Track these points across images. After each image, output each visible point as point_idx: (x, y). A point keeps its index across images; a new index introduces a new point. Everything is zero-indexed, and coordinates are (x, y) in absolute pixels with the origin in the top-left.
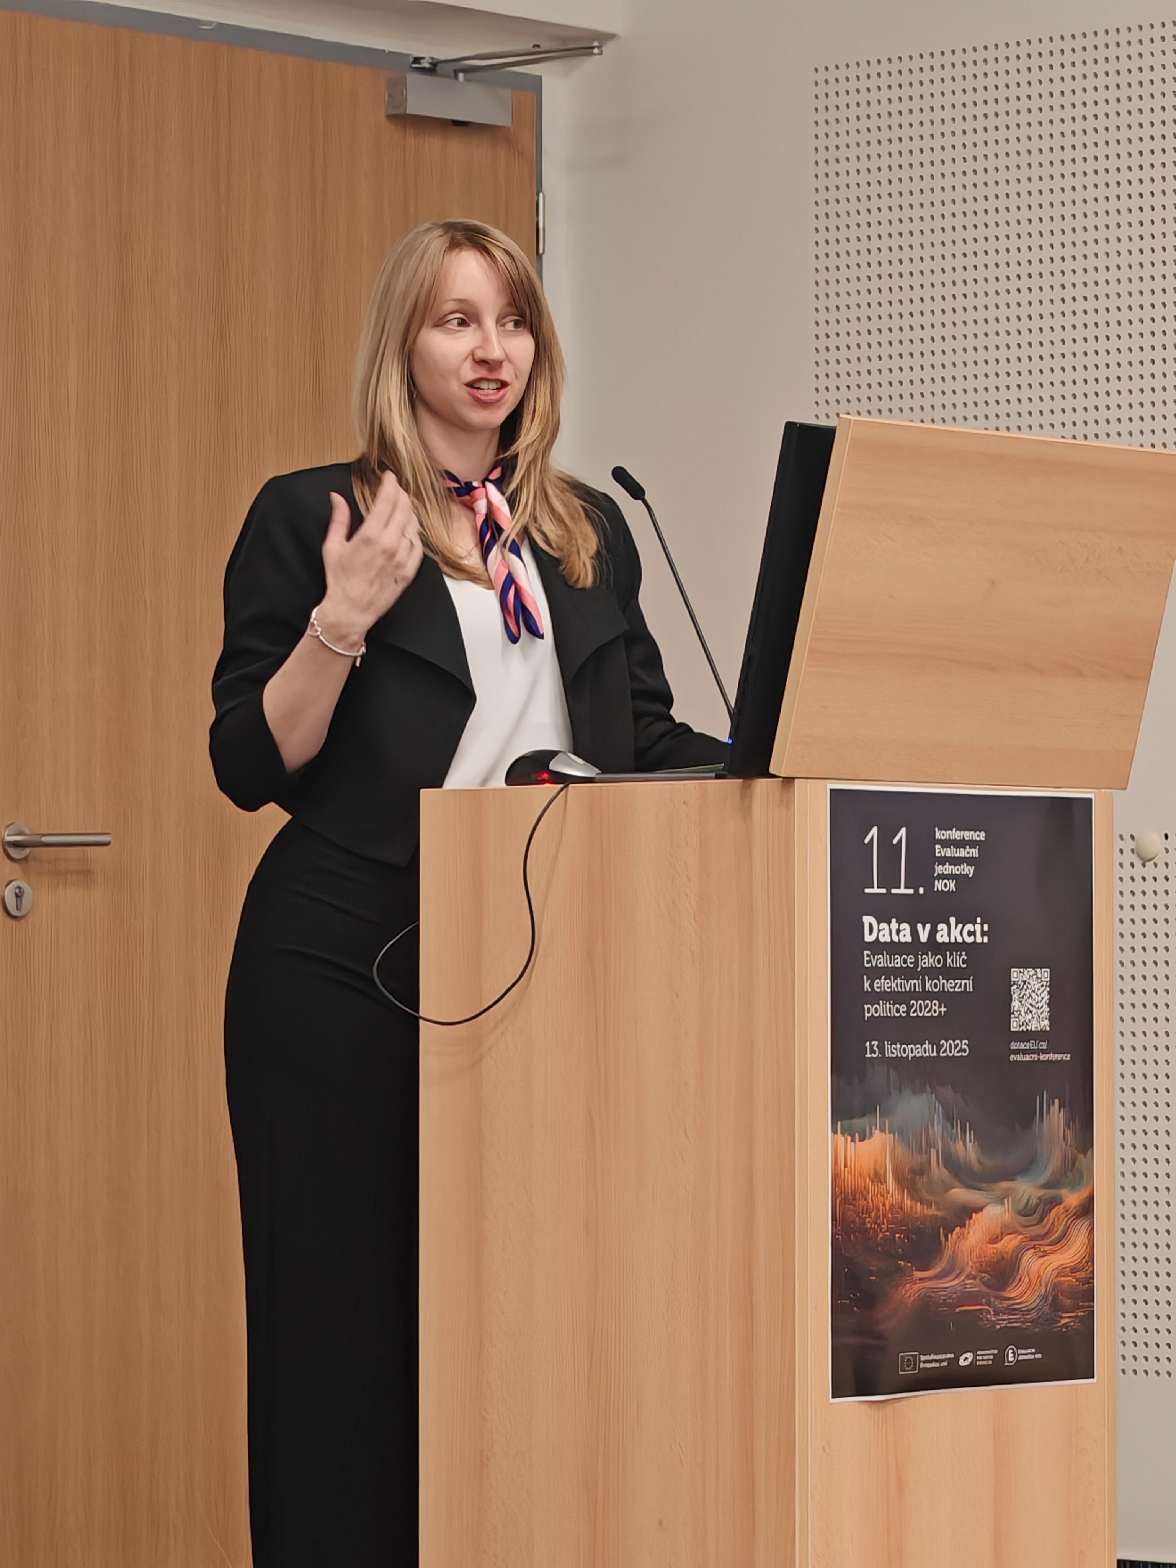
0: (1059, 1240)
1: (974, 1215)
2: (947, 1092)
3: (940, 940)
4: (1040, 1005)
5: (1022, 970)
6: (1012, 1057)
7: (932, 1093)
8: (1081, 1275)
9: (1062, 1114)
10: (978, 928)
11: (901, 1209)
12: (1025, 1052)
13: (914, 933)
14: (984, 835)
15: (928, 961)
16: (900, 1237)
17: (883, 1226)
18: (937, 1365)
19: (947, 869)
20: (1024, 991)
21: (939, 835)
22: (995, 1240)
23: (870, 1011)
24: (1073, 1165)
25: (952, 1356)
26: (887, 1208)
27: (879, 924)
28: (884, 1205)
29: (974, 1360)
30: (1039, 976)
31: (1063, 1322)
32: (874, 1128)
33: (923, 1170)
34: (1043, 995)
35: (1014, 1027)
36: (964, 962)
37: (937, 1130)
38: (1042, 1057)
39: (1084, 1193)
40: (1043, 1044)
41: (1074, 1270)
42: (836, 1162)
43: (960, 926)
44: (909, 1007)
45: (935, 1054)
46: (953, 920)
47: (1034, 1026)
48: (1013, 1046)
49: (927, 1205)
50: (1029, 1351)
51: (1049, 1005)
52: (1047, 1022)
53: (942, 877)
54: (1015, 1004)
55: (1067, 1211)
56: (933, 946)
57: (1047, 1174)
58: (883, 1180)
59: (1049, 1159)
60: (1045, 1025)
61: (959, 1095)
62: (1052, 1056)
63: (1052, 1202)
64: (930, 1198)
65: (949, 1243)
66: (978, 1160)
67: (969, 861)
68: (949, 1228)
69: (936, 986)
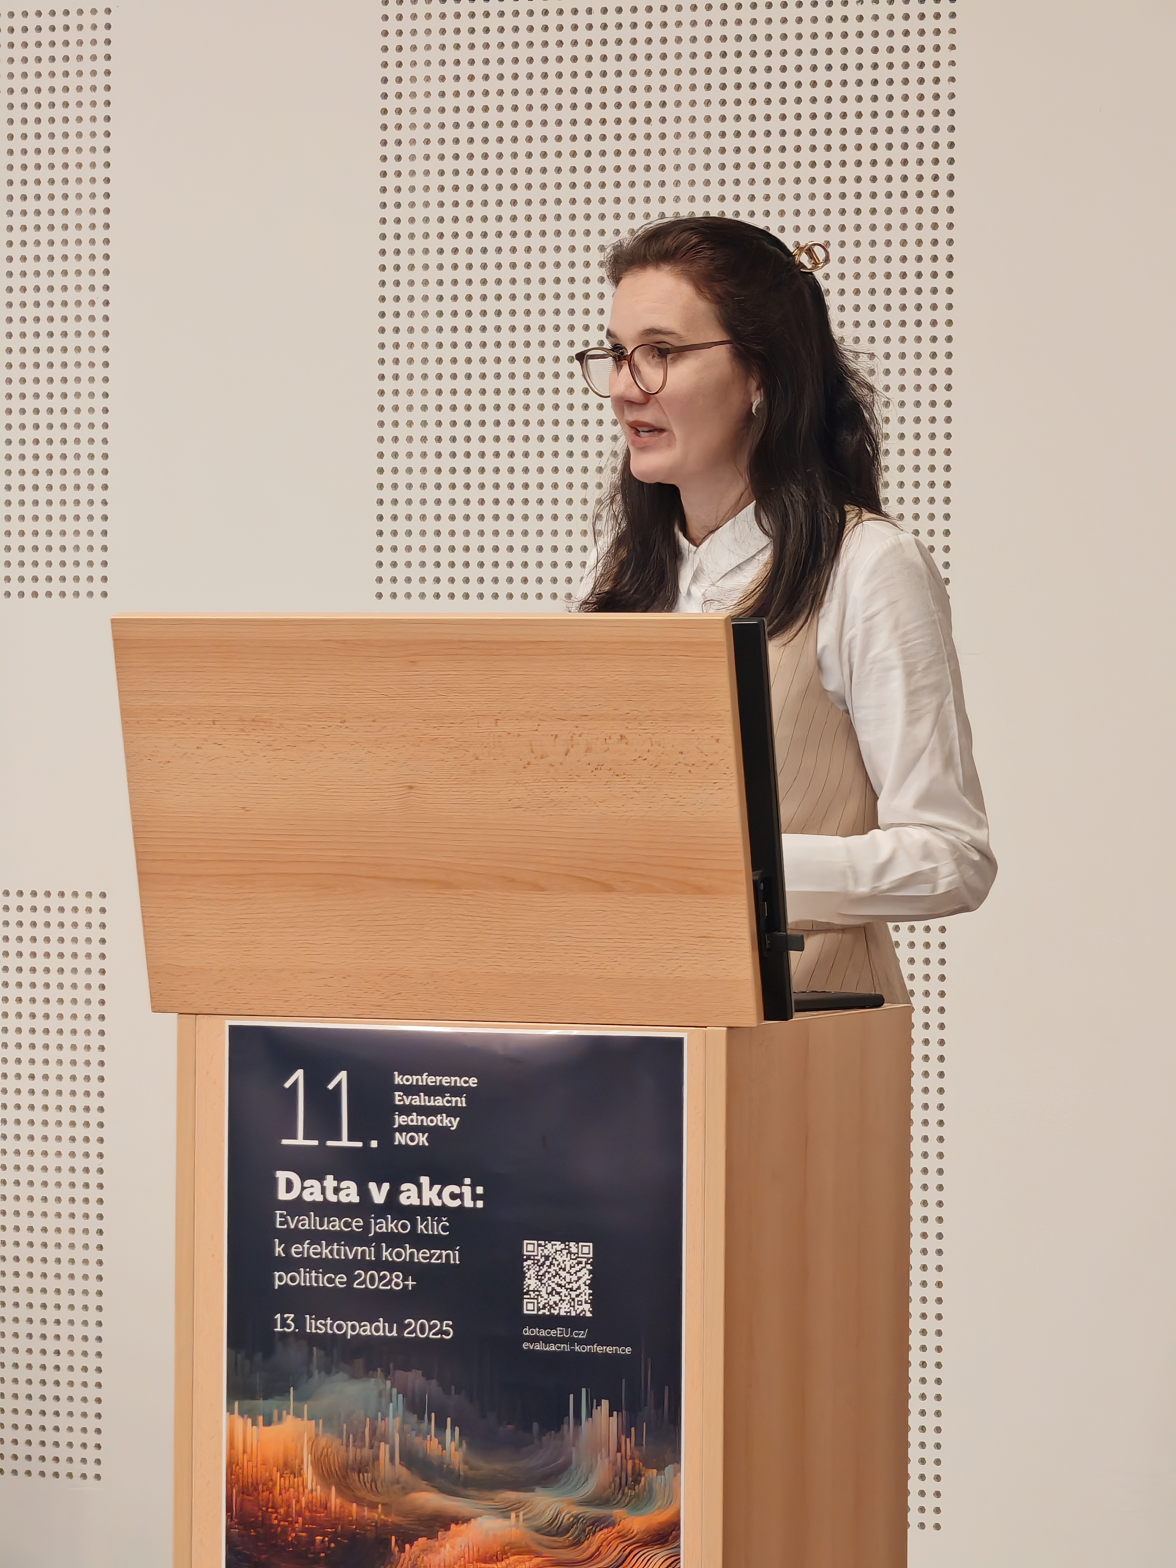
1: (453, 1526)
2: (415, 1378)
3: (403, 1200)
4: (571, 1285)
5: (542, 1243)
7: (386, 1378)
9: (614, 1420)
10: (467, 1191)
11: (326, 1508)
12: (547, 1340)
13: (364, 1192)
14: (476, 1081)
15: (388, 1225)
16: (323, 1541)
17: (297, 1525)
19: (415, 1119)
20: (545, 1268)
21: (398, 1080)
22: (491, 1559)
23: (282, 1279)
24: (637, 1481)
26: (303, 1505)
27: (303, 1180)
28: (298, 1501)
30: (574, 1250)
32: (284, 1412)
33: (362, 1466)
34: (579, 1274)
35: (529, 1308)
36: (444, 1228)
37: (393, 1423)
38: (579, 1348)
39: (662, 1516)
40: (582, 1335)
42: (231, 1446)
43: (437, 1187)
44: (352, 1278)
45: (394, 1334)
46: (425, 1180)
47: (563, 1309)
48: (527, 1332)
49: (368, 1506)
51: (589, 1286)
52: (587, 1307)
53: (403, 1129)
54: (531, 1282)
55: (623, 1536)
56: (392, 1207)
57: (588, 1489)
58: (298, 1473)
59: (591, 1470)
60: (586, 1309)
61: (434, 1382)
62: (599, 1349)
63: (598, 1523)
64: (375, 1499)
65: (405, 1556)
66: (466, 1463)
67: (451, 1112)
68: (407, 1538)
69: (399, 1255)
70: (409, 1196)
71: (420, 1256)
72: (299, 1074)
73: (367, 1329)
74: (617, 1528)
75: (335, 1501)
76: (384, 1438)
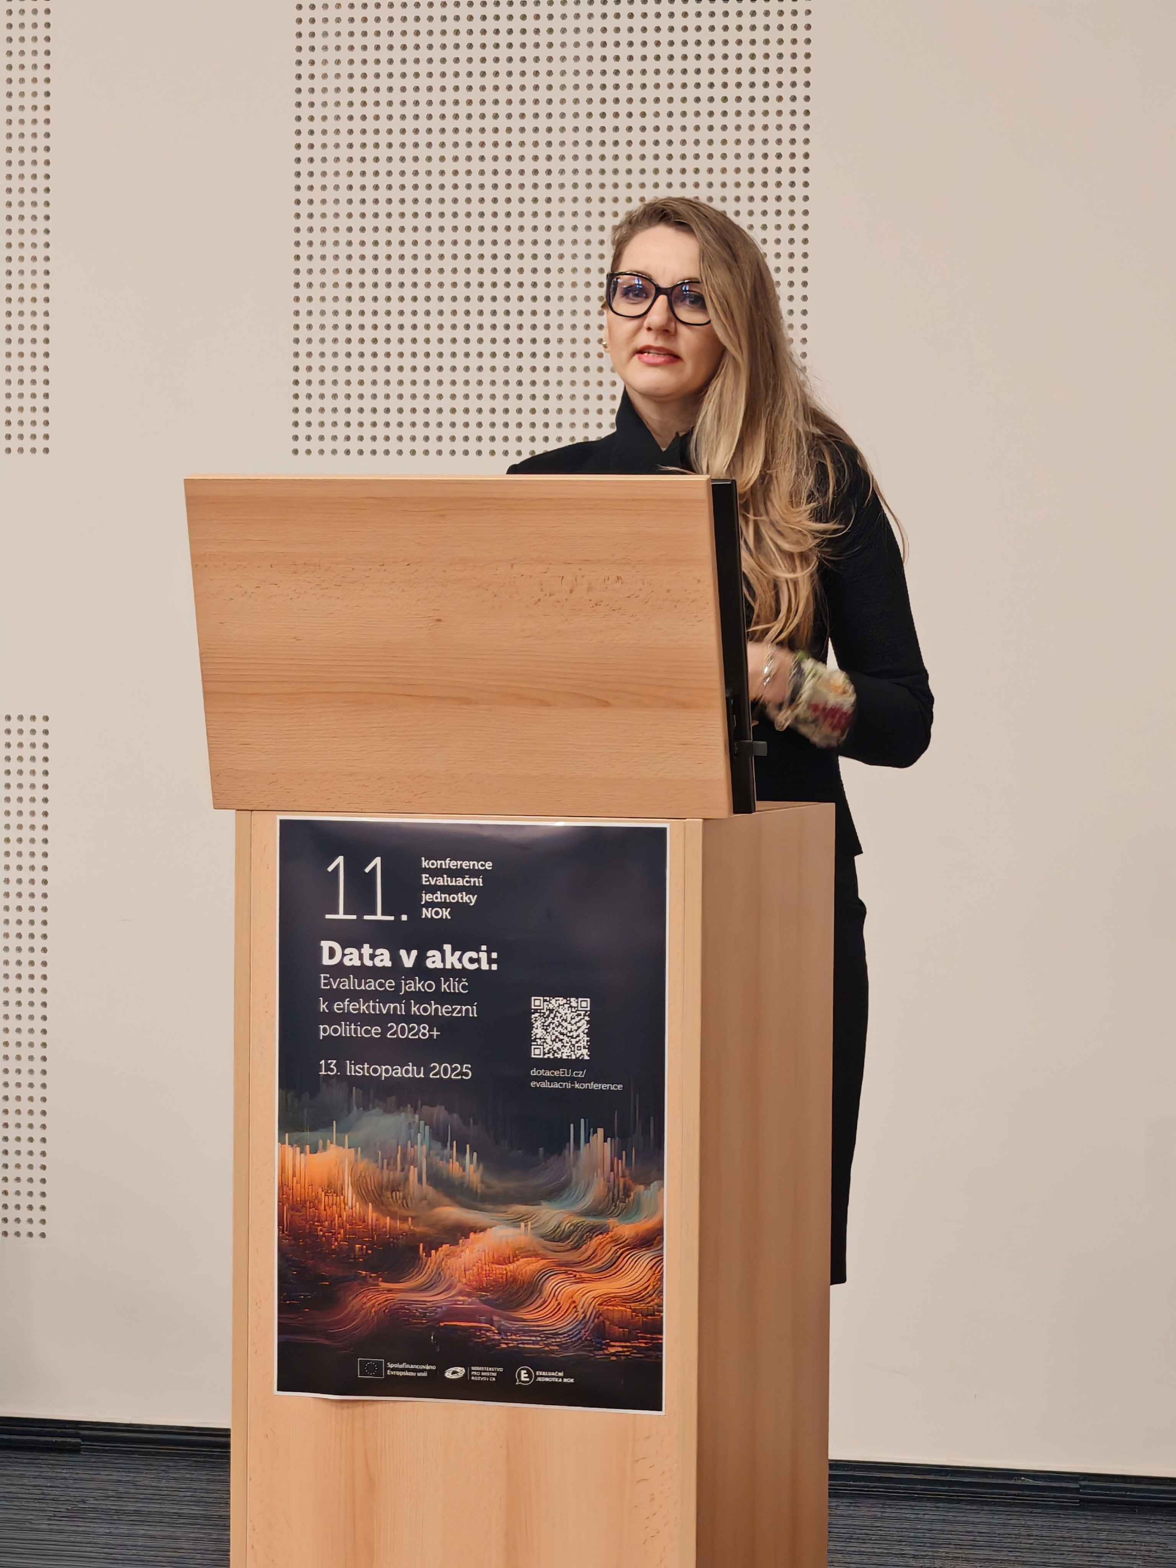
0: (600, 1270)
1: (472, 1235)
2: (439, 1112)
3: (429, 964)
4: (572, 1034)
5: (548, 999)
6: (533, 1084)
7: (415, 1113)
8: (641, 1306)
9: (608, 1145)
10: (483, 956)
11: (364, 1222)
12: (551, 1079)
13: (396, 958)
14: (491, 865)
15: (416, 985)
16: (361, 1249)
17: (339, 1236)
18: (412, 1374)
19: (439, 897)
20: (550, 1020)
21: (425, 864)
22: (508, 1261)
25: (433, 1368)
26: (345, 1219)
27: (343, 949)
28: (340, 1216)
29: (468, 1375)
30: (574, 1004)
31: (612, 1350)
32: (328, 1141)
34: (579, 1024)
35: (536, 1052)
36: (464, 987)
37: (420, 1150)
38: (579, 1086)
39: (651, 1224)
40: (581, 1074)
43: (458, 954)
44: (386, 1030)
45: (422, 1075)
46: (447, 948)
47: (565, 1054)
48: (534, 1072)
49: (400, 1220)
50: (553, 1374)
51: (587, 1034)
52: (585, 1051)
53: (430, 905)
54: (538, 1031)
55: (616, 1240)
56: (420, 970)
57: (587, 1202)
58: (339, 1192)
59: (588, 1186)
60: (585, 1054)
61: (455, 1115)
62: (595, 1086)
63: (595, 1230)
64: (405, 1213)
65: (431, 1260)
66: (482, 1182)
67: (470, 890)
68: (433, 1245)
69: (425, 1010)
70: (434, 960)
71: (443, 1011)
72: (340, 860)
73: (399, 1072)
74: (610, 1234)
75: (371, 1214)
76: (414, 1162)
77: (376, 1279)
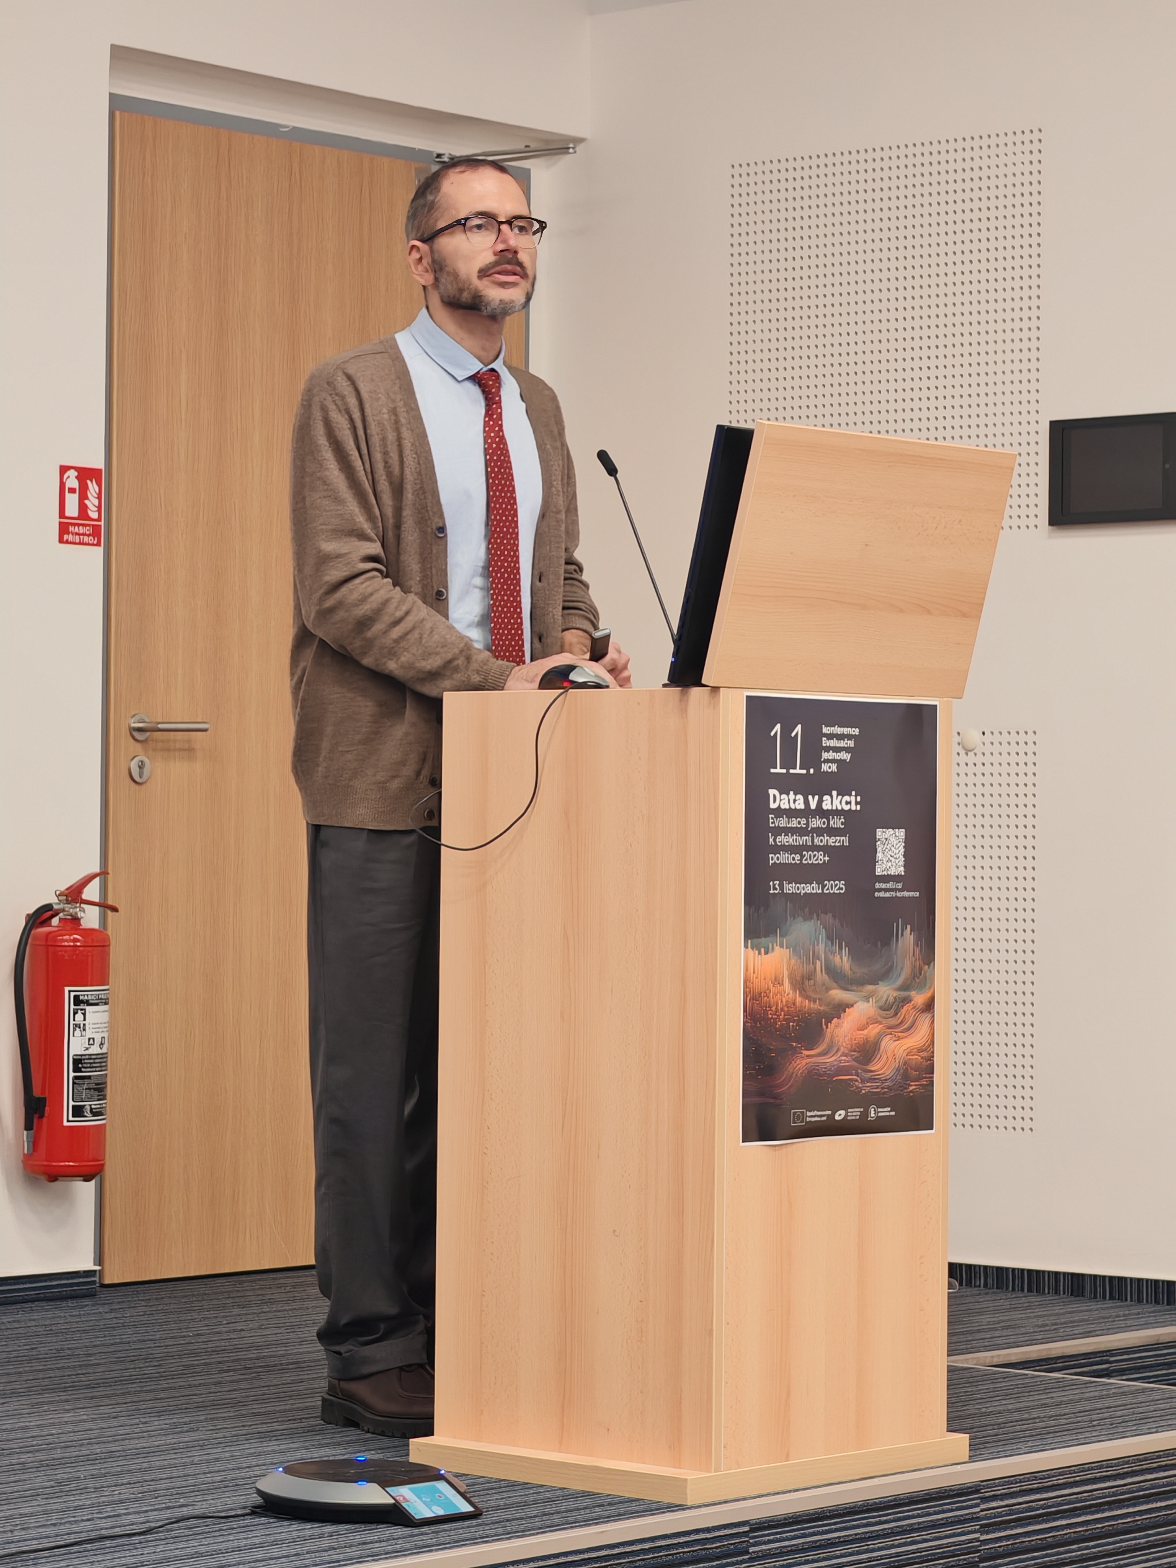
0: (909, 1029)
1: (847, 1010)
2: (829, 919)
3: (825, 807)
4: (897, 856)
5: (884, 830)
6: (877, 894)
7: (818, 920)
8: (925, 1054)
9: (912, 937)
10: (853, 799)
11: (794, 1005)
12: (886, 890)
13: (806, 802)
14: (858, 730)
15: (816, 823)
16: (793, 1026)
17: (781, 1017)
18: (819, 1119)
19: (831, 755)
20: (886, 846)
21: (826, 730)
22: (862, 1028)
23: (773, 859)
24: (921, 974)
25: (830, 1112)
26: (784, 1003)
27: (781, 794)
28: (782, 1001)
29: (846, 1115)
30: (897, 834)
31: (911, 1088)
32: (775, 945)
33: (810, 976)
34: (899, 849)
35: (879, 871)
36: (842, 824)
37: (821, 947)
38: (899, 894)
39: (929, 994)
40: (900, 886)
41: (920, 1050)
42: (746, 969)
43: (840, 797)
44: (802, 856)
45: (820, 891)
46: (834, 793)
47: (893, 872)
48: (877, 886)
49: (813, 1002)
50: (885, 1109)
51: (904, 856)
52: (902, 869)
53: (827, 761)
54: (879, 855)
55: (915, 1007)
56: (820, 812)
57: (899, 982)
58: (781, 983)
59: (902, 968)
60: (901, 870)
61: (837, 921)
62: (906, 894)
63: (905, 1001)
64: (815, 996)
65: (829, 1030)
66: (852, 969)
67: (847, 749)
69: (821, 841)
70: (827, 803)
71: (831, 842)
72: (778, 726)
73: (810, 889)
74: (912, 1003)
75: (799, 999)
77: (800, 1048)
